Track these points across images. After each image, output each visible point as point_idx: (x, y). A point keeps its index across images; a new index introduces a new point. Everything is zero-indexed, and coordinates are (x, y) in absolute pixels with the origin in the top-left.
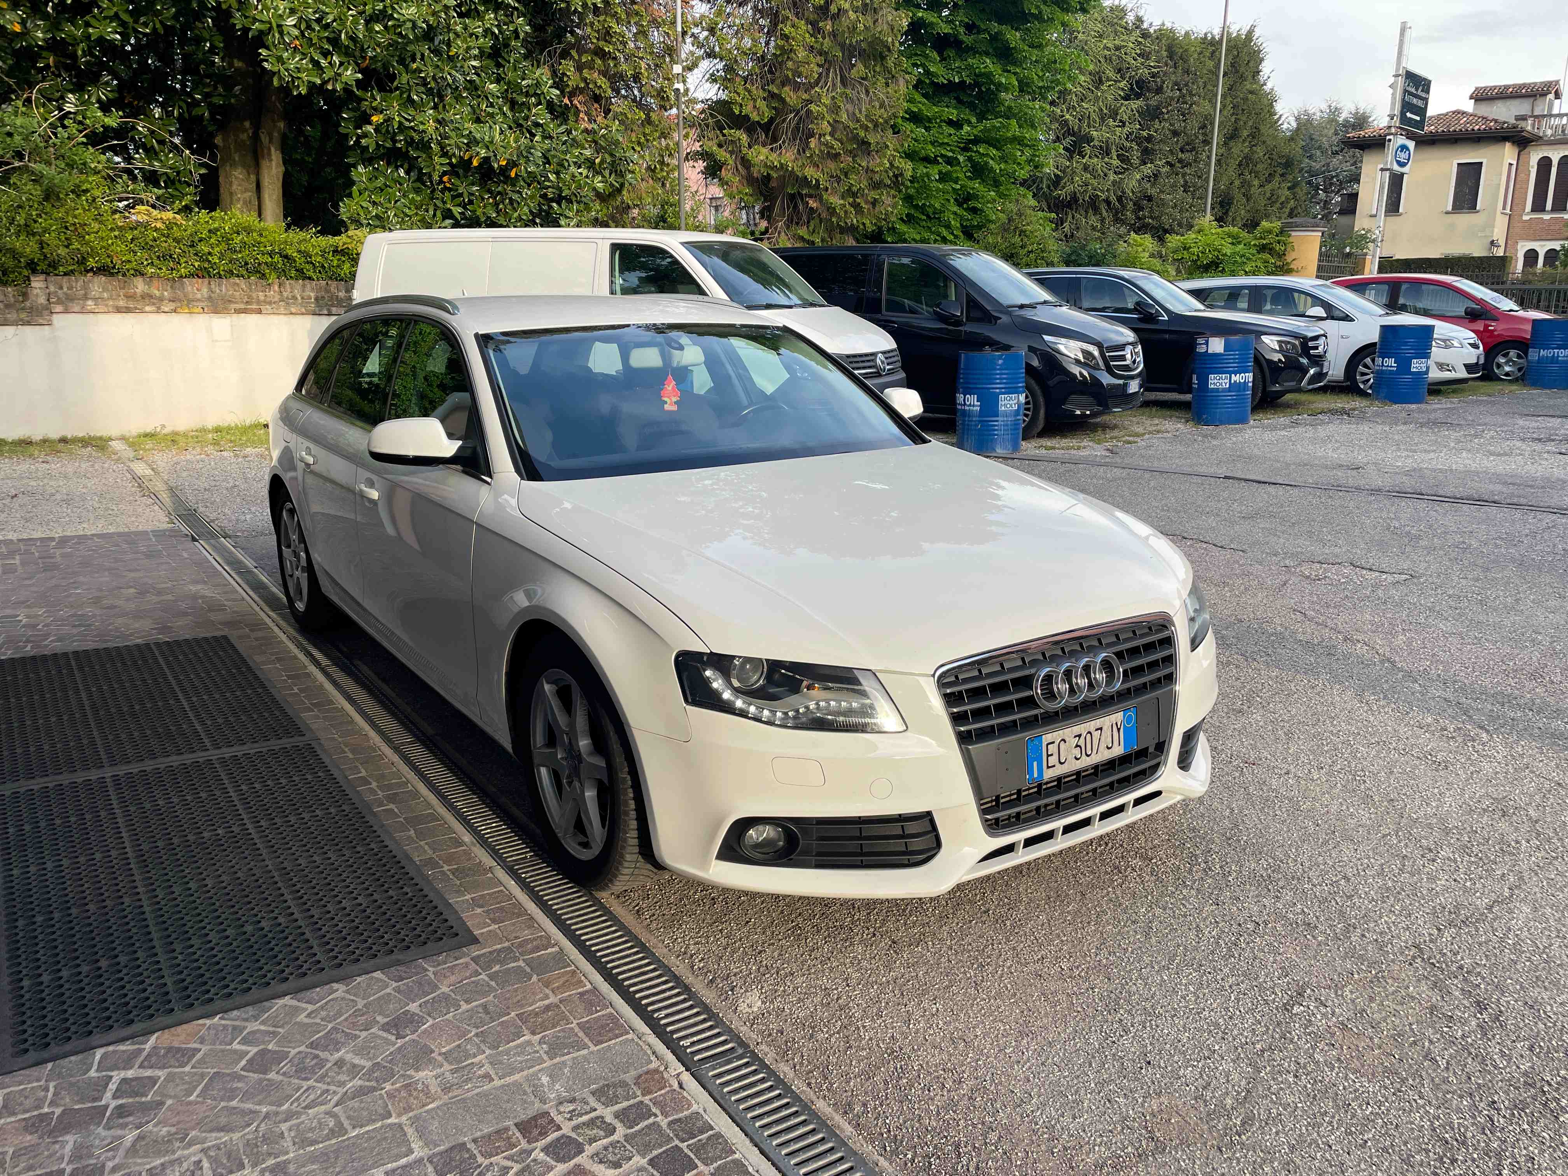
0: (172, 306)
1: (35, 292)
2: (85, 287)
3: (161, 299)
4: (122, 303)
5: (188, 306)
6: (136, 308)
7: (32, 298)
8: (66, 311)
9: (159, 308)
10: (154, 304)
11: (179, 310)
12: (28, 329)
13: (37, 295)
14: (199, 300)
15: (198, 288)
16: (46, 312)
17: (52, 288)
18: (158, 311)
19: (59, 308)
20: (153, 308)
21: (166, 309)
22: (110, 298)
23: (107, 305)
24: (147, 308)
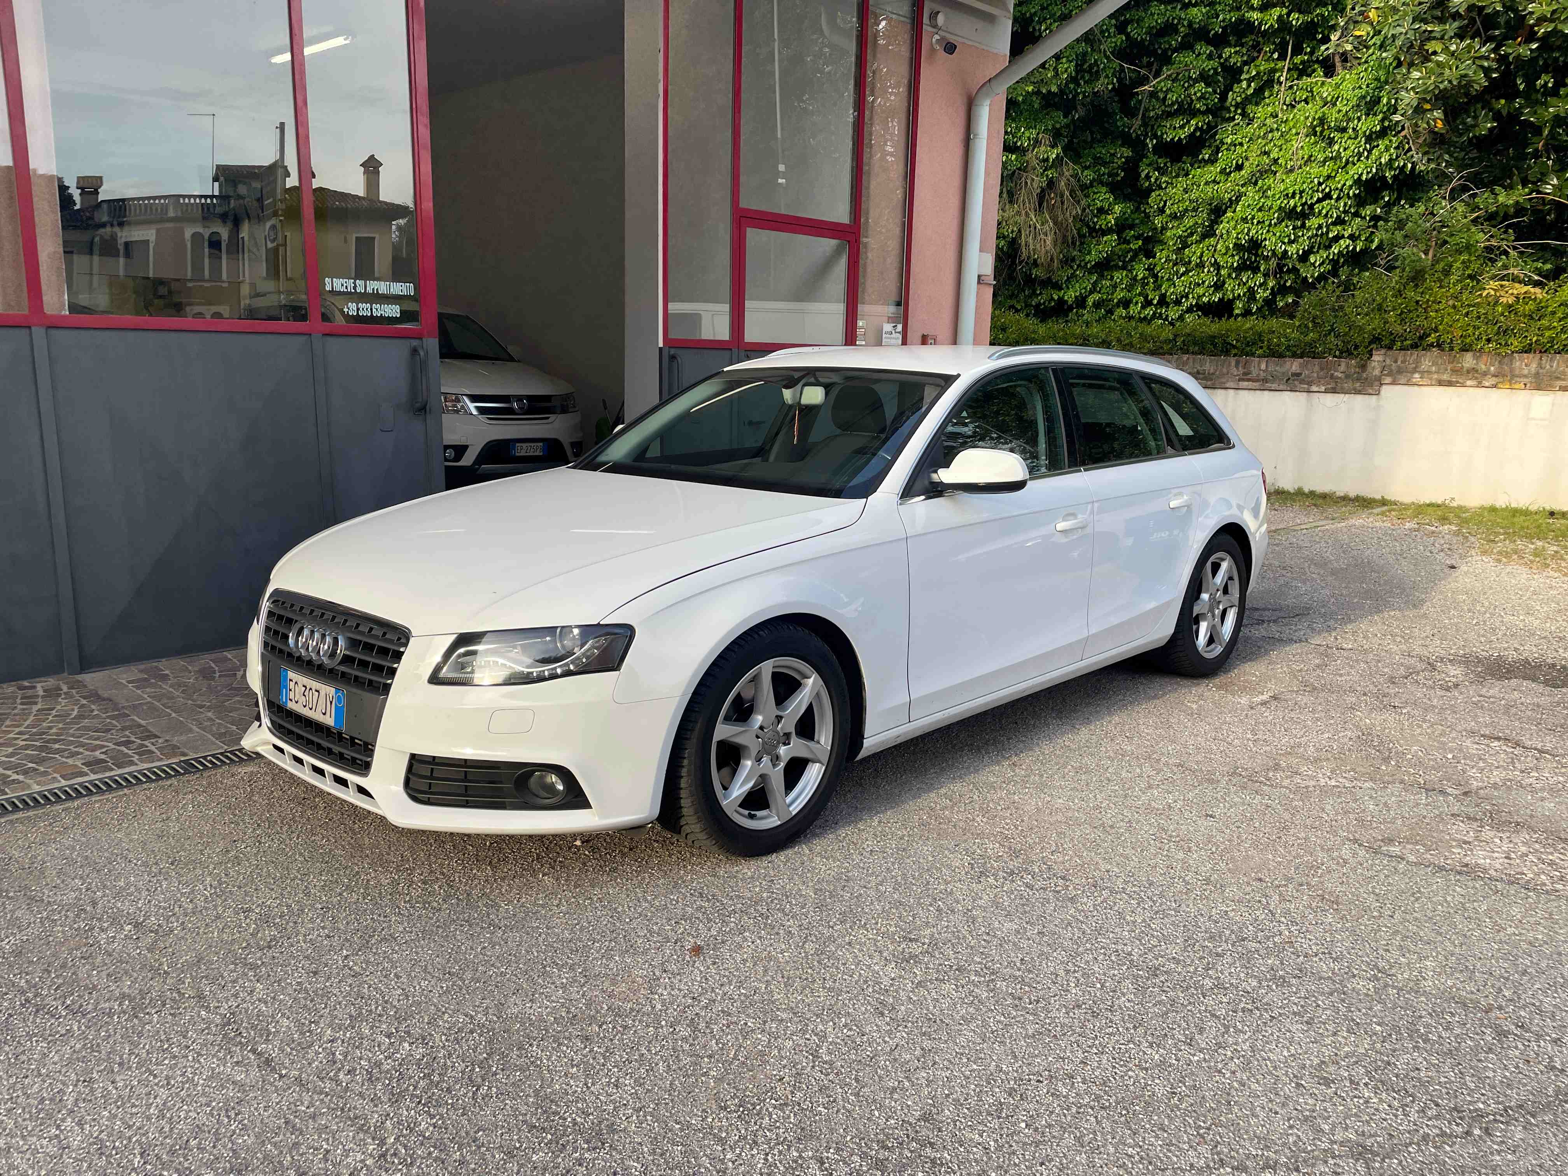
0: (1493, 381)
1: (1373, 364)
2: (1417, 362)
3: (1485, 374)
4: (1445, 377)
5: (1510, 381)
6: (1458, 382)
7: (1369, 369)
8: (1393, 383)
9: (1480, 383)
10: (1476, 378)
11: (1500, 385)
12: (1359, 397)
13: (1374, 368)
14: (1525, 376)
15: (1528, 364)
16: (1377, 383)
17: (1388, 362)
18: (1480, 385)
19: (1388, 380)
20: (1474, 383)
21: (1487, 384)
22: (1437, 372)
23: (1431, 379)
24: (1469, 383)
